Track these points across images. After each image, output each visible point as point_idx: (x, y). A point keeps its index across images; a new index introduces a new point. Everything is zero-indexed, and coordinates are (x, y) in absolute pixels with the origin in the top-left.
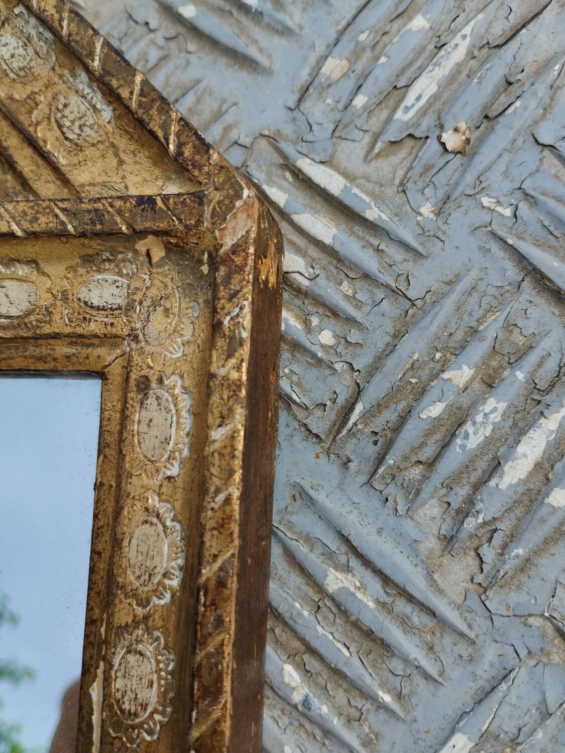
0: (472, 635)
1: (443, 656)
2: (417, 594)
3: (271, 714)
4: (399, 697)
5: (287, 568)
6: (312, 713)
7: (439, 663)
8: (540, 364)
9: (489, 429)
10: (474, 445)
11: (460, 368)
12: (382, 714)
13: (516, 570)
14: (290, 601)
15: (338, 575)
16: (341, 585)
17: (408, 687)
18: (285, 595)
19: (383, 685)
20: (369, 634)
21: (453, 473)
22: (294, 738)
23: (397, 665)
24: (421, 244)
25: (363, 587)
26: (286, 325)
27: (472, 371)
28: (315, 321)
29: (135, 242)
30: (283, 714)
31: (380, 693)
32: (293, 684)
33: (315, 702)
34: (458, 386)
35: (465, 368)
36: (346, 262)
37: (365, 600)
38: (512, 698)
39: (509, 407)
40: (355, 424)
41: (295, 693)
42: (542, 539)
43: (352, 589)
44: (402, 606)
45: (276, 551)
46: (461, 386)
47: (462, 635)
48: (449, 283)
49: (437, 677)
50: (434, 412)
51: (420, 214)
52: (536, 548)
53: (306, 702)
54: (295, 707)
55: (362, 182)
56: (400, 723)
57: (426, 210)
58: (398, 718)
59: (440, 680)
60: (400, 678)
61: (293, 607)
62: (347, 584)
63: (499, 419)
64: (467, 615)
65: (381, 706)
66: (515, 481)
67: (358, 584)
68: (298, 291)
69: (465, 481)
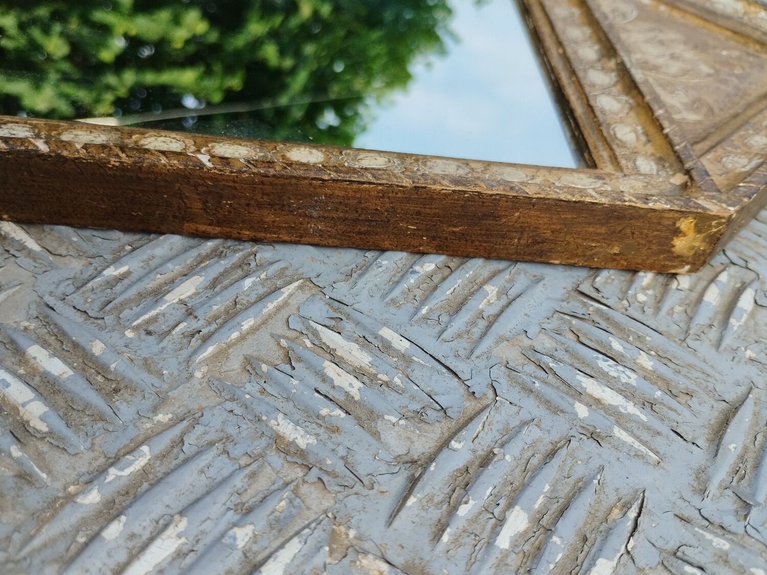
0: (473, 357)
1: (455, 342)
2: (494, 327)
3: (404, 258)
4: (426, 318)
5: (491, 270)
6: (409, 274)
7: (451, 339)
8: (670, 409)
9: (615, 374)
10: (600, 365)
11: (651, 361)
12: (412, 310)
13: (523, 384)
14: (474, 269)
15: (495, 292)
16: (489, 292)
17: (432, 324)
18: (476, 267)
19: (431, 310)
20: (462, 304)
21: (578, 353)
22: (391, 268)
23: (445, 318)
24: (725, 348)
25: (489, 304)
26: (643, 277)
27: (650, 368)
28: (650, 292)
29: (680, 172)
30: (404, 265)
31: (427, 308)
32: (424, 267)
33: (415, 276)
34: (637, 358)
35: (651, 363)
36: (696, 308)
37: (483, 304)
38: (436, 377)
39: (634, 387)
40: (592, 305)
41: (419, 267)
42: (548, 399)
43: (488, 298)
44: (482, 324)
45: (502, 265)
46: (638, 361)
47: (472, 352)
48: (704, 361)
49: (441, 337)
50: (615, 344)
51: (746, 350)
52: (541, 395)
53: (414, 272)
54: (411, 267)
55: (752, 322)
56: (408, 318)
57: (749, 353)
58: (411, 318)
59: (440, 339)
60: (438, 319)
61: (471, 270)
62: (490, 296)
63: (623, 381)
64: (486, 356)
65: (418, 309)
66: (584, 385)
67: (491, 302)
68: (666, 286)
69: (573, 360)
